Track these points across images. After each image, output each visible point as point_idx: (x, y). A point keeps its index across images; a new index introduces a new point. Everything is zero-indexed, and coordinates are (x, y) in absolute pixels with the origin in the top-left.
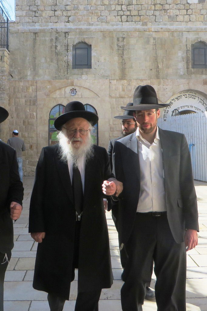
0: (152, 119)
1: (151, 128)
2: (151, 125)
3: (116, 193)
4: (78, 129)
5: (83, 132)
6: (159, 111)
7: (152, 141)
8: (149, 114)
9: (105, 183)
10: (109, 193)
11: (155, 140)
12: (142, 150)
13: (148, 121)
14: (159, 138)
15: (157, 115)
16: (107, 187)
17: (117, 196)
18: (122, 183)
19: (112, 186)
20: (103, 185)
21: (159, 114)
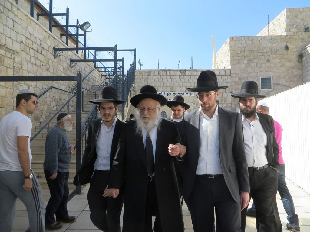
0: (210, 99)
1: (209, 106)
2: (209, 104)
3: (180, 154)
4: (146, 108)
5: (150, 111)
6: (218, 92)
7: (211, 117)
8: (208, 95)
9: (171, 146)
10: (173, 154)
11: (214, 115)
12: (203, 123)
13: (206, 101)
14: (217, 115)
15: (216, 95)
16: (172, 149)
17: (181, 156)
18: (185, 147)
19: (176, 148)
20: (169, 148)
21: (218, 95)
